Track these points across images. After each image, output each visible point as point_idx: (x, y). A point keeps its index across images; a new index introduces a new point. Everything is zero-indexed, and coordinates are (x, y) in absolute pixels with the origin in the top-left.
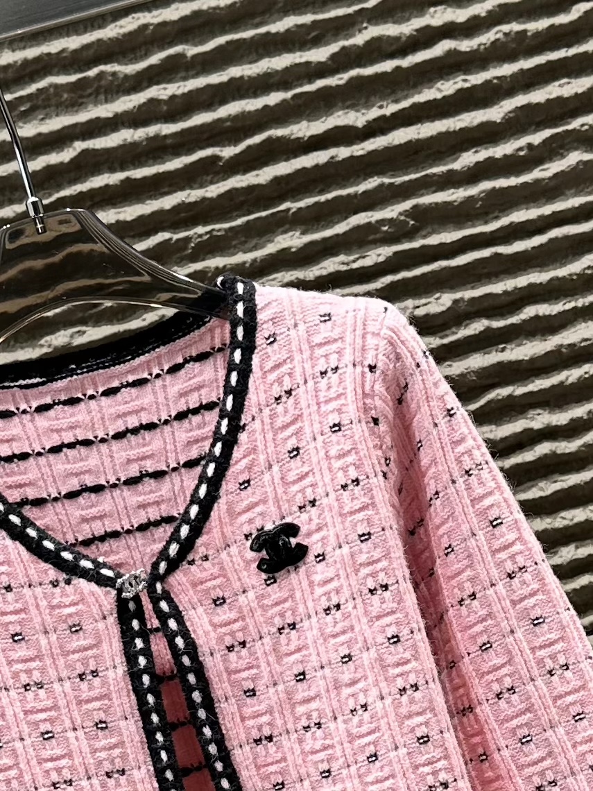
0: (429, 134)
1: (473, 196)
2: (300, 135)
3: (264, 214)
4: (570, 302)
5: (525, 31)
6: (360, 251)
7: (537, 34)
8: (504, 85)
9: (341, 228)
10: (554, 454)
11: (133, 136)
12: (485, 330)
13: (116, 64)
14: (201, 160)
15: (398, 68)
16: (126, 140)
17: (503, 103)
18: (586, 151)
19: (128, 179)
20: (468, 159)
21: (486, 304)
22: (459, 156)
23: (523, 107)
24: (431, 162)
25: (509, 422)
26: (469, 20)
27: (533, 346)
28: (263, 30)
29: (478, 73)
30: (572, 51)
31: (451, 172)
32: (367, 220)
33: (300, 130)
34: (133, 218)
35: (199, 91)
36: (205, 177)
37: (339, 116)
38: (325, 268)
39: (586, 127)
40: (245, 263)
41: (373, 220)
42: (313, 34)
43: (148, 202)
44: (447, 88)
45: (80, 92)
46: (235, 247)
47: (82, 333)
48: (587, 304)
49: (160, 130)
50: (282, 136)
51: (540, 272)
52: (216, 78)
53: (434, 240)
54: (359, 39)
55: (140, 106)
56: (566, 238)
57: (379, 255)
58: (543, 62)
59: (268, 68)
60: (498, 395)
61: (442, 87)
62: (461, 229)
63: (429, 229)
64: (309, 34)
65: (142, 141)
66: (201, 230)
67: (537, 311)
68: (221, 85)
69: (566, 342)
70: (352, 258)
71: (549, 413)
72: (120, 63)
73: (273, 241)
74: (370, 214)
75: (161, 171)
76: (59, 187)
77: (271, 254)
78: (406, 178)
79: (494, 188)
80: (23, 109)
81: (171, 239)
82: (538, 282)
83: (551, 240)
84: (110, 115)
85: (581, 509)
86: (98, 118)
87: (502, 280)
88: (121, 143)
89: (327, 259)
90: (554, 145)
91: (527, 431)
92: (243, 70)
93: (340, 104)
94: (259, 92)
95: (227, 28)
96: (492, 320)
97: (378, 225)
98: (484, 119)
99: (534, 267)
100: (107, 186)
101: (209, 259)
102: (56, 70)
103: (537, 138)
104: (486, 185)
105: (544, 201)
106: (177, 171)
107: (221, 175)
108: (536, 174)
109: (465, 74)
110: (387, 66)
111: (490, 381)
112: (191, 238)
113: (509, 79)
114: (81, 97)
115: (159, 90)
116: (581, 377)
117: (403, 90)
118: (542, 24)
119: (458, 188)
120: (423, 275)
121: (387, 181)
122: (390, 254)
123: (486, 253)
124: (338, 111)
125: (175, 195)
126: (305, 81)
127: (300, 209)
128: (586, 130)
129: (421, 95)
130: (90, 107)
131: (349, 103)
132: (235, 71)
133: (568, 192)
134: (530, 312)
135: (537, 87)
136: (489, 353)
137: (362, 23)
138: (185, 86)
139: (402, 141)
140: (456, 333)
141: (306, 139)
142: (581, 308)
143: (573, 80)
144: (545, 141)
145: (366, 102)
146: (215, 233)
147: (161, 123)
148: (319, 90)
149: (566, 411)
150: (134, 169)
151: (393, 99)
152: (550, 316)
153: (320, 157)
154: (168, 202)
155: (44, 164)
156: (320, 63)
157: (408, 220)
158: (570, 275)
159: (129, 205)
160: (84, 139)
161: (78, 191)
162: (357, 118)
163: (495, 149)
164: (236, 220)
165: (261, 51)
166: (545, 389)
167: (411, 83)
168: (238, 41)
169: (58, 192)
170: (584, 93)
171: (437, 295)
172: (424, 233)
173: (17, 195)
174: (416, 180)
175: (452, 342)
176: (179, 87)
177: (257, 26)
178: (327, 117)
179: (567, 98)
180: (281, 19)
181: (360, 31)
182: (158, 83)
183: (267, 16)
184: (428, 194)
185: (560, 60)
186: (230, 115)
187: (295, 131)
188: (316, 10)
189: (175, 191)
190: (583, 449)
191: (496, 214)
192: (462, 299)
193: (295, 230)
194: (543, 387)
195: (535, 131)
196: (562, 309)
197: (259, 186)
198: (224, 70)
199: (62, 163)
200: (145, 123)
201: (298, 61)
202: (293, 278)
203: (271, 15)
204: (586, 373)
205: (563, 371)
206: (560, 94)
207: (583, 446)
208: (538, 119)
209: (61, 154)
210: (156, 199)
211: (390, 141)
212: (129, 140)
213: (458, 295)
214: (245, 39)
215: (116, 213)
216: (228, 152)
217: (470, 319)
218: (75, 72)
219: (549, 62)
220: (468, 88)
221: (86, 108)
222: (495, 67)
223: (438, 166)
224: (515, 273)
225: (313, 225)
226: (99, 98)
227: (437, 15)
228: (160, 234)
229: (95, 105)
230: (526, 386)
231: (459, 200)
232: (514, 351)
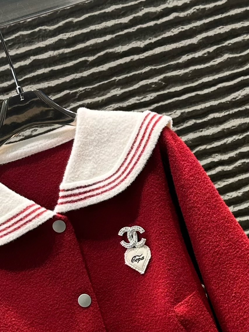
0: (169, 49)
1: (187, 73)
2: (119, 51)
3: (106, 82)
4: (227, 112)
5: (205, 8)
6: (144, 95)
7: (210, 9)
8: (198, 29)
9: (136, 86)
10: (223, 171)
11: (53, 54)
12: (194, 124)
13: (46, 26)
14: (80, 62)
15: (156, 24)
16: (50, 55)
17: (197, 36)
18: (231, 54)
19: (52, 70)
20: (185, 58)
21: (194, 114)
22: (181, 57)
23: (205, 37)
24: (170, 60)
25: (205, 159)
26: (183, 5)
27: (213, 130)
28: (103, 11)
29: (187, 25)
30: (224, 15)
31: (178, 63)
32: (146, 83)
33: (119, 49)
34: (54, 85)
35: (78, 35)
36: (82, 69)
37: (134, 44)
38: (130, 102)
39: (230, 45)
40: (99, 101)
41: (148, 83)
42: (123, 12)
43: (60, 79)
44: (176, 31)
45: (32, 37)
46: (95, 95)
47: (36, 130)
48: (233, 113)
49: (64, 51)
50: (112, 52)
51: (215, 101)
52: (85, 31)
53: (173, 90)
54: (140, 14)
55: (56, 42)
56: (224, 87)
57: (151, 96)
58: (213, 20)
59: (105, 26)
60: (200, 149)
61: (174, 31)
62: (183, 85)
63: (170, 86)
64: (120, 12)
65: (57, 56)
66: (81, 89)
67: (214, 116)
68: (87, 33)
69: (226, 127)
70: (141, 98)
71: (221, 155)
72: (47, 26)
73: (109, 92)
74: (147, 80)
75: (65, 67)
76: (25, 74)
77: (109, 97)
78: (161, 66)
79: (195, 69)
80: (10, 44)
81: (69, 93)
82: (214, 105)
83: (218, 88)
84: (44, 46)
85: (235, 192)
86: (39, 47)
87: (200, 104)
88: (49, 57)
89: (131, 99)
90: (218, 52)
91: (212, 162)
92: (96, 27)
93: (134, 39)
94: (102, 35)
95: (89, 11)
96: (196, 120)
97: (150, 85)
98: (190, 43)
99: (213, 99)
100: (44, 73)
101: (85, 100)
102: (22, 29)
103: (211, 49)
104: (192, 68)
105: (215, 73)
106: (71, 67)
107: (88, 67)
108: (212, 63)
109: (182, 26)
110: (152, 23)
111: (197, 143)
112: (78, 92)
113: (199, 27)
114: (33, 39)
115: (63, 35)
116: (232, 141)
117: (158, 32)
118: (211, 5)
119: (181, 70)
120: (169, 103)
121: (153, 68)
122: (156, 96)
123: (193, 94)
124: (133, 41)
125: (71, 76)
126: (120, 30)
127: (120, 80)
128: (230, 46)
129: (165, 34)
130: (36, 43)
131: (137, 38)
132: (93, 27)
133: (224, 70)
134: (211, 116)
135: (210, 29)
136: (196, 133)
137: (141, 7)
138: (73, 34)
139: (159, 52)
140: (183, 125)
141: (121, 52)
142: (231, 114)
143: (224, 27)
144: (214, 51)
145: (144, 38)
146: (87, 90)
147: (64, 48)
148: (126, 34)
149: (227, 154)
150: (55, 66)
151: (154, 36)
152: (219, 117)
153: (127, 59)
154: (68, 79)
155: (19, 66)
156: (125, 23)
157: (162, 82)
158: (226, 102)
159: (53, 80)
160: (34, 56)
161: (33, 75)
162: (141, 44)
163: (195, 54)
164: (95, 84)
165: (102, 19)
166: (218, 146)
167: (161, 30)
168: (93, 16)
169: (25, 76)
170: (229, 31)
171: (175, 111)
172: (168, 87)
173: (9, 77)
174: (165, 67)
175: (181, 129)
176: (71, 34)
177: (100, 10)
178: (129, 44)
179: (222, 34)
180: (110, 7)
181: (141, 10)
182: (62, 33)
183: (104, 5)
184: (170, 72)
185: (219, 19)
186: (91, 44)
187: (117, 50)
188: (123, 3)
189: (71, 74)
190: (234, 168)
191: (197, 79)
192: (184, 112)
193: (118, 88)
194: (218, 145)
195: (210, 47)
196: (224, 115)
197: (103, 71)
198: (88, 27)
199: (26, 65)
200: (58, 48)
201: (117, 23)
202: (118, 106)
203: (106, 5)
204: (234, 139)
205: (225, 139)
206: (219, 32)
207: (234, 167)
208: (211, 42)
209: (26, 61)
210: (63, 78)
211: (154, 53)
212: (52, 55)
213: (183, 111)
214: (96, 15)
215: (48, 84)
216: (91, 59)
217: (188, 120)
218: (30, 30)
219: (215, 20)
220: (184, 31)
221: (35, 43)
222: (194, 23)
223: (173, 61)
224: (204, 101)
225: (125, 86)
226: (40, 39)
227: (170, 3)
228: (65, 91)
229: (38, 42)
230: (211, 145)
231: (182, 74)
232: (206, 131)
